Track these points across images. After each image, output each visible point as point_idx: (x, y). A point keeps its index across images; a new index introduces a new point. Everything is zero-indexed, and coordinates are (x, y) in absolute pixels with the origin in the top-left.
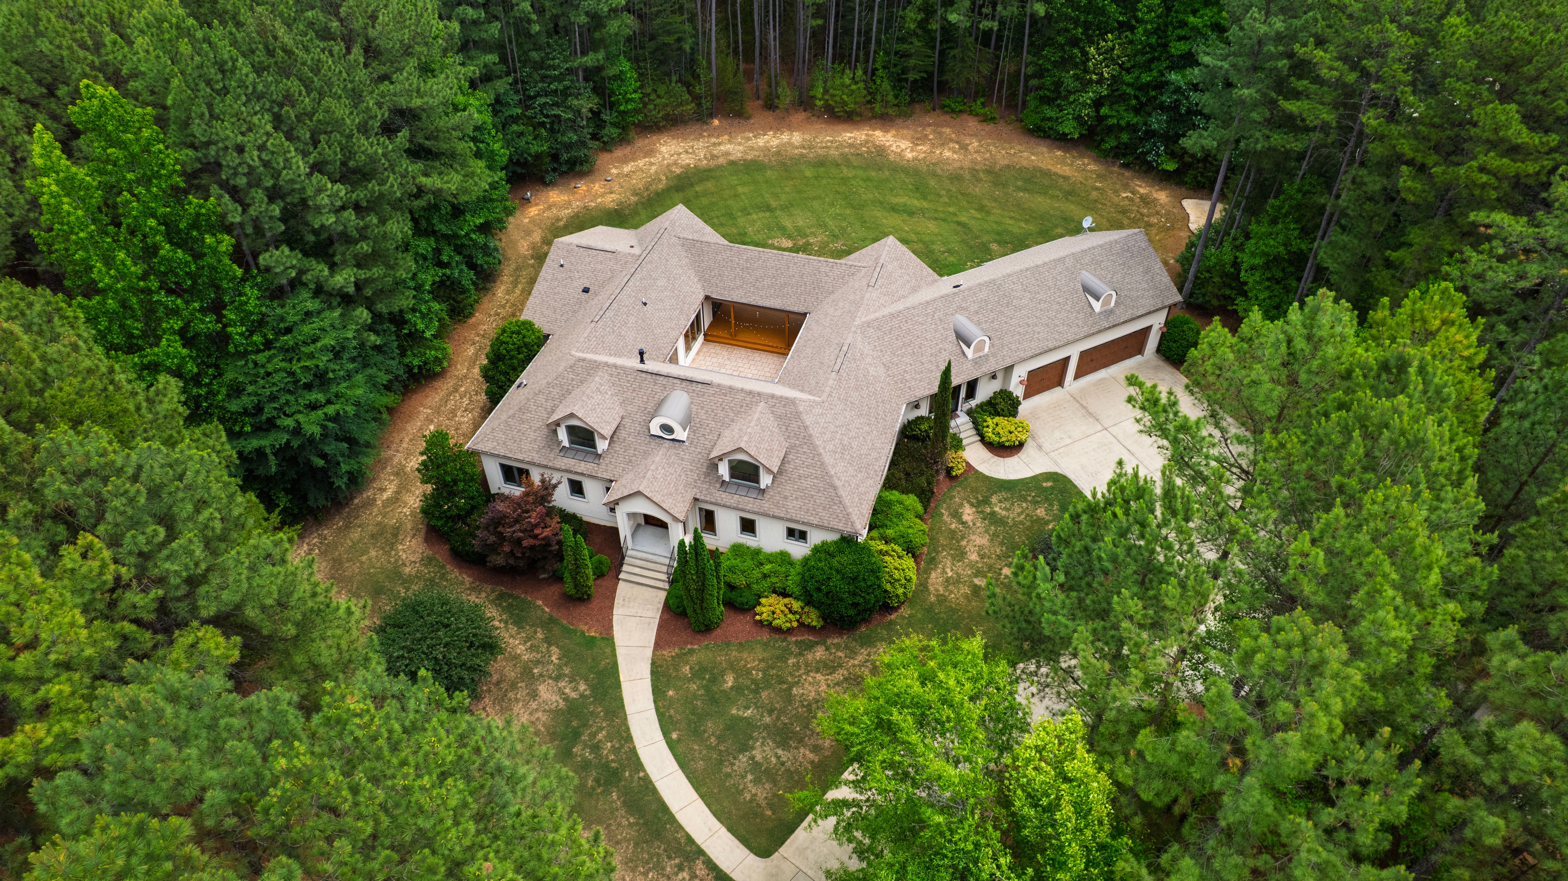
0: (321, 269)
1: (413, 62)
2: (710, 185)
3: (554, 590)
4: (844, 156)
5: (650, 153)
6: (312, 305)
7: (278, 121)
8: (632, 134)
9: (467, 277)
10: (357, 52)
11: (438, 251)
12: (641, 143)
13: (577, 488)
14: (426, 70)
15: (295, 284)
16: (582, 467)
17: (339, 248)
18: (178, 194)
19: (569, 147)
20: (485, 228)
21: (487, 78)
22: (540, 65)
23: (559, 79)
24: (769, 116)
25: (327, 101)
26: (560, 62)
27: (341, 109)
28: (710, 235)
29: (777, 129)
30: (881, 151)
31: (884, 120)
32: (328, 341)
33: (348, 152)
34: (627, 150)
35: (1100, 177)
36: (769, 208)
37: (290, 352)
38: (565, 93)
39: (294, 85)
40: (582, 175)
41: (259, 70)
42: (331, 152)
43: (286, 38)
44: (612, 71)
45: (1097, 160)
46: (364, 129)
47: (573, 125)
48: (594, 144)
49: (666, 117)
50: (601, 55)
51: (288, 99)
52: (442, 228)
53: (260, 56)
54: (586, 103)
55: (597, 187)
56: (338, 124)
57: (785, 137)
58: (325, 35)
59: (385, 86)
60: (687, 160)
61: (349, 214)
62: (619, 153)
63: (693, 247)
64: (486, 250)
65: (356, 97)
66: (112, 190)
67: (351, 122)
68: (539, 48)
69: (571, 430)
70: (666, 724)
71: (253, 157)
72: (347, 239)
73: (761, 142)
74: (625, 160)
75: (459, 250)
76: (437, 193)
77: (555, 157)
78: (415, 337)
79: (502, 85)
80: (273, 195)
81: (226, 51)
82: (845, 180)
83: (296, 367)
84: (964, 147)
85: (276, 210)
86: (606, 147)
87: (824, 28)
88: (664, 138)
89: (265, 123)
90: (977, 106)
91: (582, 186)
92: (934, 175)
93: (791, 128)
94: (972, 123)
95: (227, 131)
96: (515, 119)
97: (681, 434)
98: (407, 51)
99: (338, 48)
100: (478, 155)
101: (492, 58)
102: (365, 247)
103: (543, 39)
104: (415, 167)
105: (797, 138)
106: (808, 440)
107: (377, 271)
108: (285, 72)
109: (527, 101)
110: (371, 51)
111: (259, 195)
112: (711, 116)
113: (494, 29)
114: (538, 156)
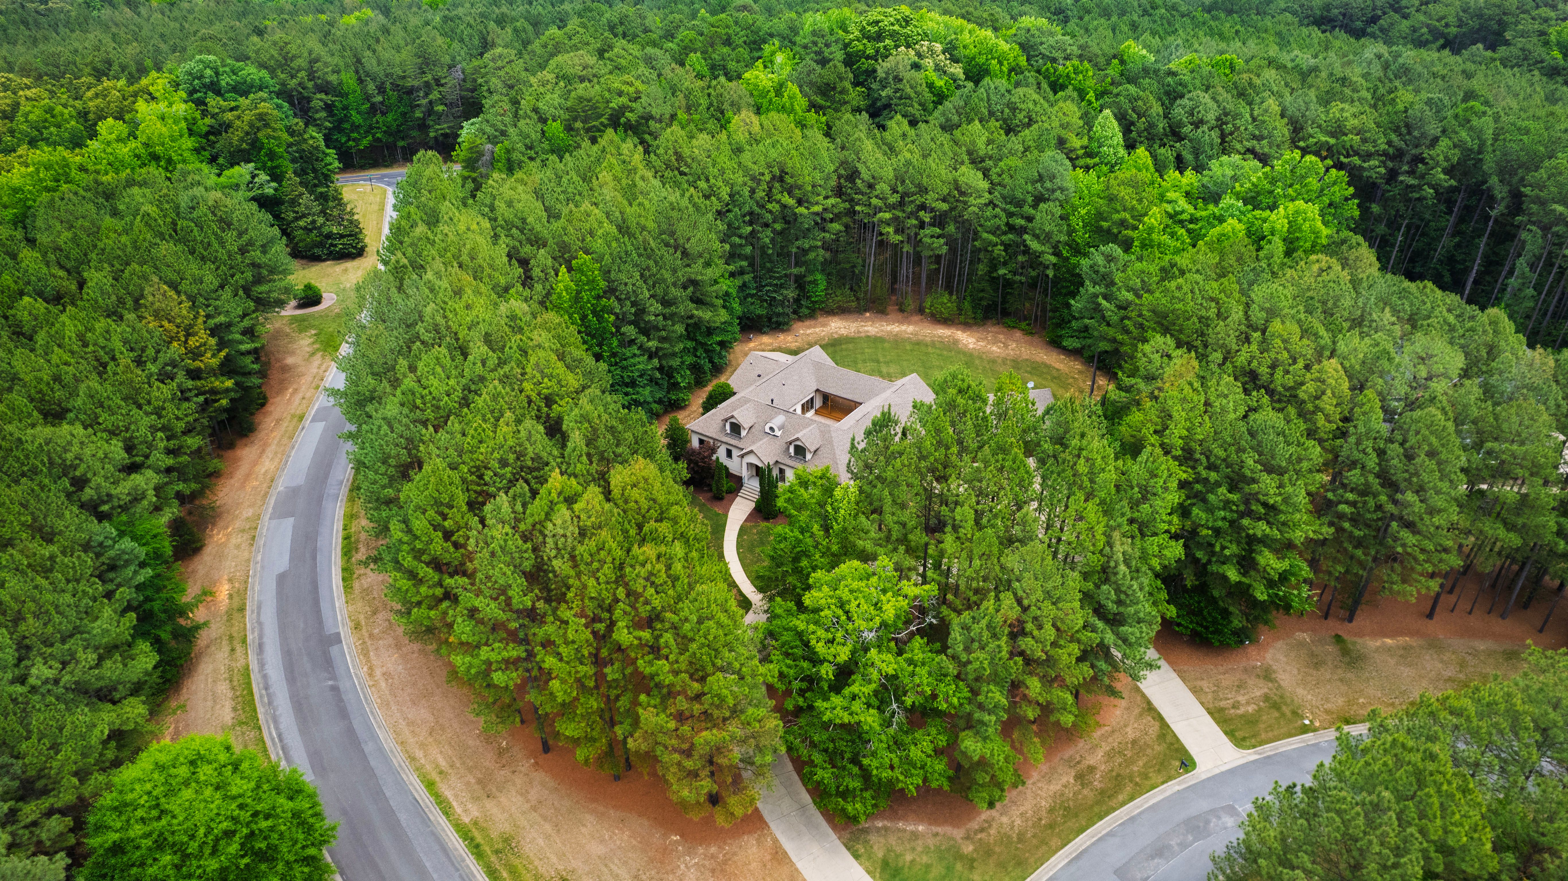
0: (644, 339)
1: (702, 260)
2: (851, 346)
3: (709, 495)
4: (933, 342)
5: (824, 325)
6: (637, 352)
7: (642, 276)
8: (818, 313)
9: (708, 366)
10: (679, 254)
11: (695, 350)
12: (821, 320)
13: (729, 454)
14: (708, 264)
15: (632, 342)
16: (733, 442)
17: (653, 332)
18: (598, 297)
19: (778, 315)
20: (722, 344)
21: (742, 272)
22: (770, 270)
23: (779, 278)
24: (900, 316)
25: (663, 271)
26: (781, 271)
27: (667, 275)
28: (829, 362)
29: (902, 323)
30: (956, 342)
31: (966, 325)
32: (641, 367)
33: (666, 293)
34: (812, 322)
35: (1080, 372)
36: (878, 362)
37: (624, 368)
38: (782, 286)
39: (651, 263)
40: (783, 331)
41: (640, 255)
42: (659, 291)
43: (653, 244)
44: (810, 278)
45: (1083, 363)
46: (674, 284)
47: (782, 304)
48: (793, 316)
49: (839, 307)
50: (803, 269)
51: (648, 268)
52: (699, 338)
53: (642, 251)
54: (791, 293)
55: (789, 338)
56: (664, 280)
57: (904, 328)
58: (667, 245)
59: (688, 269)
60: (844, 332)
61: (660, 318)
62: (807, 323)
63: (818, 366)
64: (721, 357)
65: (674, 271)
66: (578, 292)
67: (670, 280)
68: (771, 261)
69: (732, 424)
70: (739, 545)
71: (630, 288)
72: (657, 329)
73: (889, 328)
74: (809, 327)
75: (706, 351)
76: (700, 318)
77: (770, 319)
78: (675, 386)
79: (747, 277)
80: (634, 304)
81: (630, 248)
82: (927, 354)
83: (625, 375)
84: (1006, 346)
85: (633, 310)
86: (800, 319)
87: (938, 270)
88: (835, 319)
89: (637, 275)
90: (1023, 325)
91: (782, 337)
92: (981, 358)
93: (909, 323)
94: (1018, 334)
95: (623, 277)
96: (752, 296)
97: (778, 433)
98: (700, 256)
99: (672, 251)
100: (724, 307)
101: (744, 263)
102: (664, 333)
103: (775, 258)
104: (692, 305)
105: (911, 329)
106: (831, 442)
107: (666, 345)
108: (649, 258)
109: (759, 288)
110: (685, 254)
111: (628, 303)
112: (865, 311)
113: (748, 250)
114: (760, 317)
